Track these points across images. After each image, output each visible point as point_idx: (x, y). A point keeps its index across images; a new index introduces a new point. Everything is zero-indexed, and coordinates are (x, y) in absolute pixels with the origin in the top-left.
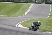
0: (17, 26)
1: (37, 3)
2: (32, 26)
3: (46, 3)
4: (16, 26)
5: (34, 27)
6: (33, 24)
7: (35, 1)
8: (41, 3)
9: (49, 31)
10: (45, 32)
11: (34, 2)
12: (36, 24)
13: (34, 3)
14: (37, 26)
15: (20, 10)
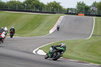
0: (36, 52)
1: (70, 14)
2: (51, 53)
3: (86, 15)
4: (34, 52)
5: (53, 54)
6: (51, 49)
7: (68, 11)
8: (77, 15)
9: (91, 62)
10: (83, 62)
11: (66, 12)
12: (57, 49)
13: (66, 14)
14: (59, 53)
15: (42, 26)
